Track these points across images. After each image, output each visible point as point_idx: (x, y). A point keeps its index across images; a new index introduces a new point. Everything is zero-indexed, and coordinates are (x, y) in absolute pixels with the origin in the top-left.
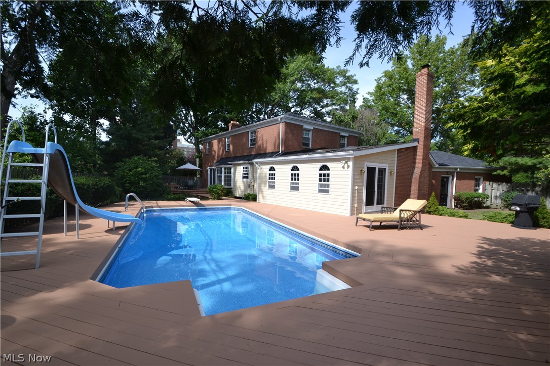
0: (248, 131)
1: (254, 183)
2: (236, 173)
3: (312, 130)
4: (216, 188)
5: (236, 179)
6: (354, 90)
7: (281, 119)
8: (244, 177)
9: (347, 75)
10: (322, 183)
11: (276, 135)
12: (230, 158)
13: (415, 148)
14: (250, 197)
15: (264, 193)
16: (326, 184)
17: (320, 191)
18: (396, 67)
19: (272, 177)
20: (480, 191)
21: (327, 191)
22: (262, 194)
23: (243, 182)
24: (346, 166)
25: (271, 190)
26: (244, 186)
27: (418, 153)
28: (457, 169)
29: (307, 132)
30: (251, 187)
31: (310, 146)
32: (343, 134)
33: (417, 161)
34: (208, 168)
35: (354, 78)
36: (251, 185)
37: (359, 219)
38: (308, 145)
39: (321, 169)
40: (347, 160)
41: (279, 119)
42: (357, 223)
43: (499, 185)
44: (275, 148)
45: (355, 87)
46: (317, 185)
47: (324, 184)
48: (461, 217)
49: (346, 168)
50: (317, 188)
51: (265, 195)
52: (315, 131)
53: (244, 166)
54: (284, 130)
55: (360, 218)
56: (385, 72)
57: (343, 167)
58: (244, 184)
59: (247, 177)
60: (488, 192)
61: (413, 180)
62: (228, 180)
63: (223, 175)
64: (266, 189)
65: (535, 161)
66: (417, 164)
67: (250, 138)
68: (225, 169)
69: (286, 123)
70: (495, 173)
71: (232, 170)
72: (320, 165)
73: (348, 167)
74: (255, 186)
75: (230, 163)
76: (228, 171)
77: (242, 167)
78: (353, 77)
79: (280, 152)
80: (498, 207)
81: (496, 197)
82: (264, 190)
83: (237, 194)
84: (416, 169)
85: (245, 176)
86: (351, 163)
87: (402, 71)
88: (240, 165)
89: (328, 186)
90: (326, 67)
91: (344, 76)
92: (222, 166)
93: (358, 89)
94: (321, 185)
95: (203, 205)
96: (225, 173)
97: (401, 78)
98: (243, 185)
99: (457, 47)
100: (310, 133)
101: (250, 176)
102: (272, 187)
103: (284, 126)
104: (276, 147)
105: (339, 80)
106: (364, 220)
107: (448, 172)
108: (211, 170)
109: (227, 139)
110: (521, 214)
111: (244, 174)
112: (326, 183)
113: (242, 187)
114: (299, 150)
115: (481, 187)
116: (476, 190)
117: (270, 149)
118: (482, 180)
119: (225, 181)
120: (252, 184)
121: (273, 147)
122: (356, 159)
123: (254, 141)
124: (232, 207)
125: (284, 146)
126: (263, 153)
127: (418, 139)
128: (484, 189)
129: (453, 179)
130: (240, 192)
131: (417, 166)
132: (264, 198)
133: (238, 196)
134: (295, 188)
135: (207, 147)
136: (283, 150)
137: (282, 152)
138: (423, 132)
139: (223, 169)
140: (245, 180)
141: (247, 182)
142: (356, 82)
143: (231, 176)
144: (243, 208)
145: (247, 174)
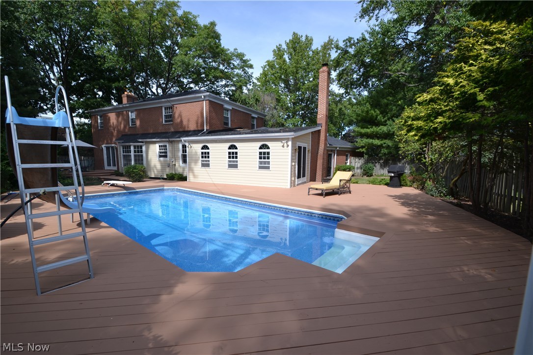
0: (162, 107)
1: (175, 162)
2: (150, 152)
3: (231, 110)
4: (136, 169)
5: (149, 158)
6: (249, 73)
7: (204, 96)
8: (160, 156)
9: (244, 59)
10: (262, 160)
11: (198, 113)
12: (138, 134)
13: (319, 131)
14: (176, 176)
15: (195, 172)
16: (266, 162)
17: (260, 168)
18: (277, 59)
19: (206, 155)
20: (348, 164)
21: (268, 168)
22: (193, 173)
23: (160, 161)
24: (285, 145)
25: (204, 169)
26: (161, 165)
27: (321, 135)
28: (337, 148)
29: (227, 112)
30: (171, 167)
31: (230, 126)
32: (254, 115)
33: (321, 141)
34: (103, 146)
35: (250, 62)
36: (171, 165)
37: (310, 190)
38: (227, 124)
39: (260, 148)
40: (287, 140)
41: (203, 97)
42: (309, 192)
43: (359, 159)
44: (197, 126)
45: (250, 71)
46: (258, 163)
47: (264, 162)
48: (354, 183)
49: (285, 147)
50: (257, 165)
51: (196, 174)
52: (233, 111)
53: (161, 144)
54: (208, 108)
55: (311, 188)
56: (268, 61)
57: (283, 146)
58: (161, 163)
59: (166, 156)
60: (353, 164)
61: (319, 156)
62: (139, 159)
63: (132, 154)
64: (198, 168)
65: (382, 142)
66: (321, 144)
67: (164, 114)
68: (135, 147)
69: (210, 101)
70: (358, 150)
71: (144, 148)
72: (260, 144)
73: (288, 146)
74: (176, 165)
75: (140, 140)
76: (139, 150)
77: (157, 145)
78: (248, 61)
79: (205, 131)
80: (359, 175)
81: (358, 168)
82: (195, 169)
83: (153, 174)
84: (320, 148)
85: (163, 155)
86: (290, 143)
87: (282, 63)
88: (155, 143)
89: (269, 163)
90: (222, 46)
91: (241, 59)
92: (131, 144)
93: (252, 73)
94: (261, 162)
95: (133, 189)
96: (135, 152)
97: (281, 68)
98: (159, 164)
99: (319, 49)
100: (229, 113)
101: (169, 154)
102: (206, 165)
103: (208, 104)
104: (199, 125)
105: (236, 62)
106: (317, 189)
107: (332, 150)
108: (108, 148)
109: (130, 113)
110: (394, 178)
111: (161, 152)
112: (266, 160)
113: (159, 166)
114: (221, 129)
115: (349, 161)
116: (346, 163)
117: (192, 127)
118: (349, 155)
119: (135, 160)
120: (174, 163)
121: (195, 125)
122: (294, 140)
123: (170, 118)
124: (165, 188)
125: (208, 124)
126: (183, 131)
127: (321, 124)
128: (351, 163)
129: (334, 156)
130: (156, 172)
131: (320, 146)
132: (195, 176)
133: (153, 176)
134: (233, 166)
135: (99, 121)
136: (208, 128)
137: (206, 129)
138: (325, 119)
139: (132, 148)
140: (162, 159)
141: (164, 161)
142: (251, 67)
143: (142, 155)
144: (179, 188)
145: (166, 152)
